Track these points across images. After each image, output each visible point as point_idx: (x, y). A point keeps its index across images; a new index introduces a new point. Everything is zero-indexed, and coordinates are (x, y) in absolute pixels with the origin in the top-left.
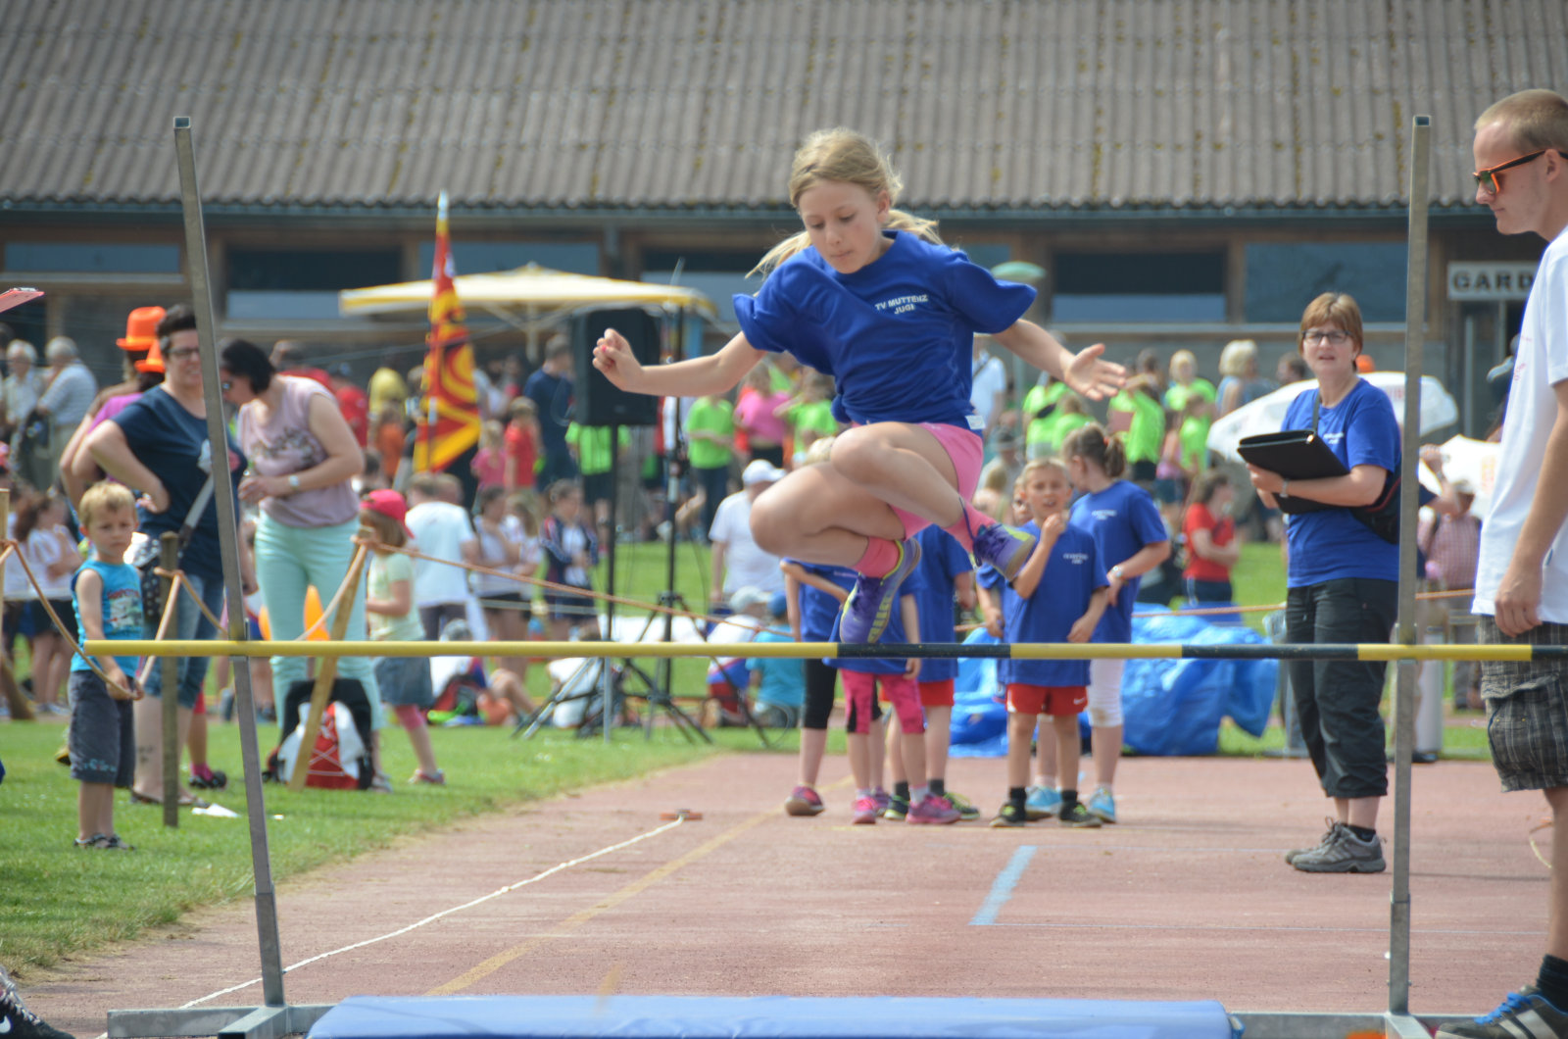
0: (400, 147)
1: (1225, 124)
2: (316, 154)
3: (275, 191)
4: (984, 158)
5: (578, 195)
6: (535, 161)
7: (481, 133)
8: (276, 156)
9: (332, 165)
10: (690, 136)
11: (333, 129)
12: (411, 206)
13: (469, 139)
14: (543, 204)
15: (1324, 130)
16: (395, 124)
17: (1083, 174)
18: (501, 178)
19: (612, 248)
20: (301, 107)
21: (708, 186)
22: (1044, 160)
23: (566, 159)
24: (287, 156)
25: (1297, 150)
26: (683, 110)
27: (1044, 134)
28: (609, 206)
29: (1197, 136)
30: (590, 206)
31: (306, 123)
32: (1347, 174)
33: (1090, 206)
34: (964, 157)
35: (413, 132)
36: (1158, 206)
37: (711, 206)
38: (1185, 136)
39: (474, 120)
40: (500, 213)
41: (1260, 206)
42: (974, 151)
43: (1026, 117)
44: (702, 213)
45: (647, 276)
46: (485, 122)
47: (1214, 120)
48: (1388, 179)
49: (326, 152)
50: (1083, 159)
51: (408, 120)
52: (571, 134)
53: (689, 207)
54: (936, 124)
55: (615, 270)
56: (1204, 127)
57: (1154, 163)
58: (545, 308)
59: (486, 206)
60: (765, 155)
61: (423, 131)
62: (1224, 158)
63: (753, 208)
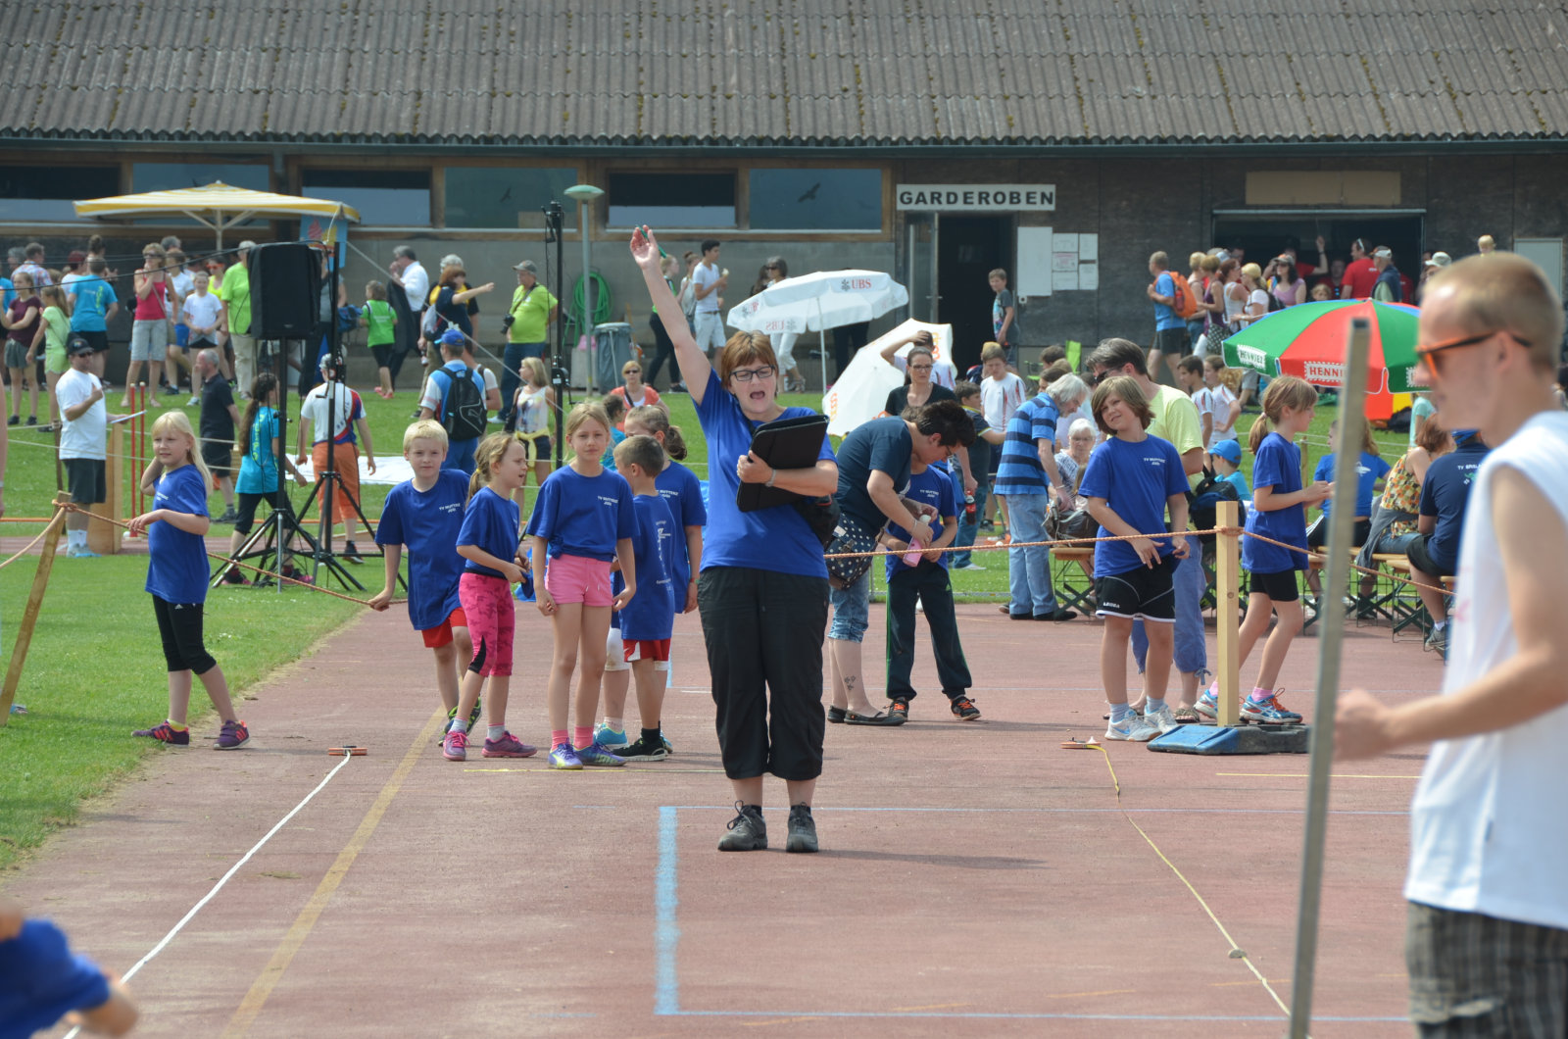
0: (118, 90)
1: (734, 80)
2: (53, 95)
3: (22, 123)
4: (557, 103)
5: (253, 128)
6: (220, 104)
7: (179, 82)
8: (22, 97)
9: (65, 104)
10: (337, 85)
11: (66, 76)
12: (125, 136)
13: (170, 85)
14: (227, 135)
15: (805, 85)
16: (113, 73)
17: (631, 116)
18: (194, 116)
19: (279, 170)
20: (41, 59)
21: (352, 123)
22: (601, 105)
23: (244, 100)
24: (31, 95)
25: (786, 100)
26: (331, 65)
27: (601, 87)
28: (277, 137)
29: (714, 89)
30: (262, 137)
31: (46, 72)
32: (823, 118)
33: (636, 140)
34: (542, 102)
35: (127, 79)
36: (685, 141)
37: (354, 138)
38: (704, 89)
39: (173, 71)
40: (194, 141)
41: (761, 141)
42: (549, 97)
43: (586, 73)
44: (346, 143)
45: (305, 190)
46: (182, 72)
47: (725, 78)
48: (853, 122)
49: (61, 94)
50: (630, 104)
51: (124, 70)
52: (248, 82)
53: (337, 138)
54: (521, 78)
55: (281, 188)
56: (719, 84)
57: (682, 108)
58: (229, 215)
59: (183, 136)
60: (394, 100)
61: (135, 78)
62: (733, 103)
63: (385, 140)
